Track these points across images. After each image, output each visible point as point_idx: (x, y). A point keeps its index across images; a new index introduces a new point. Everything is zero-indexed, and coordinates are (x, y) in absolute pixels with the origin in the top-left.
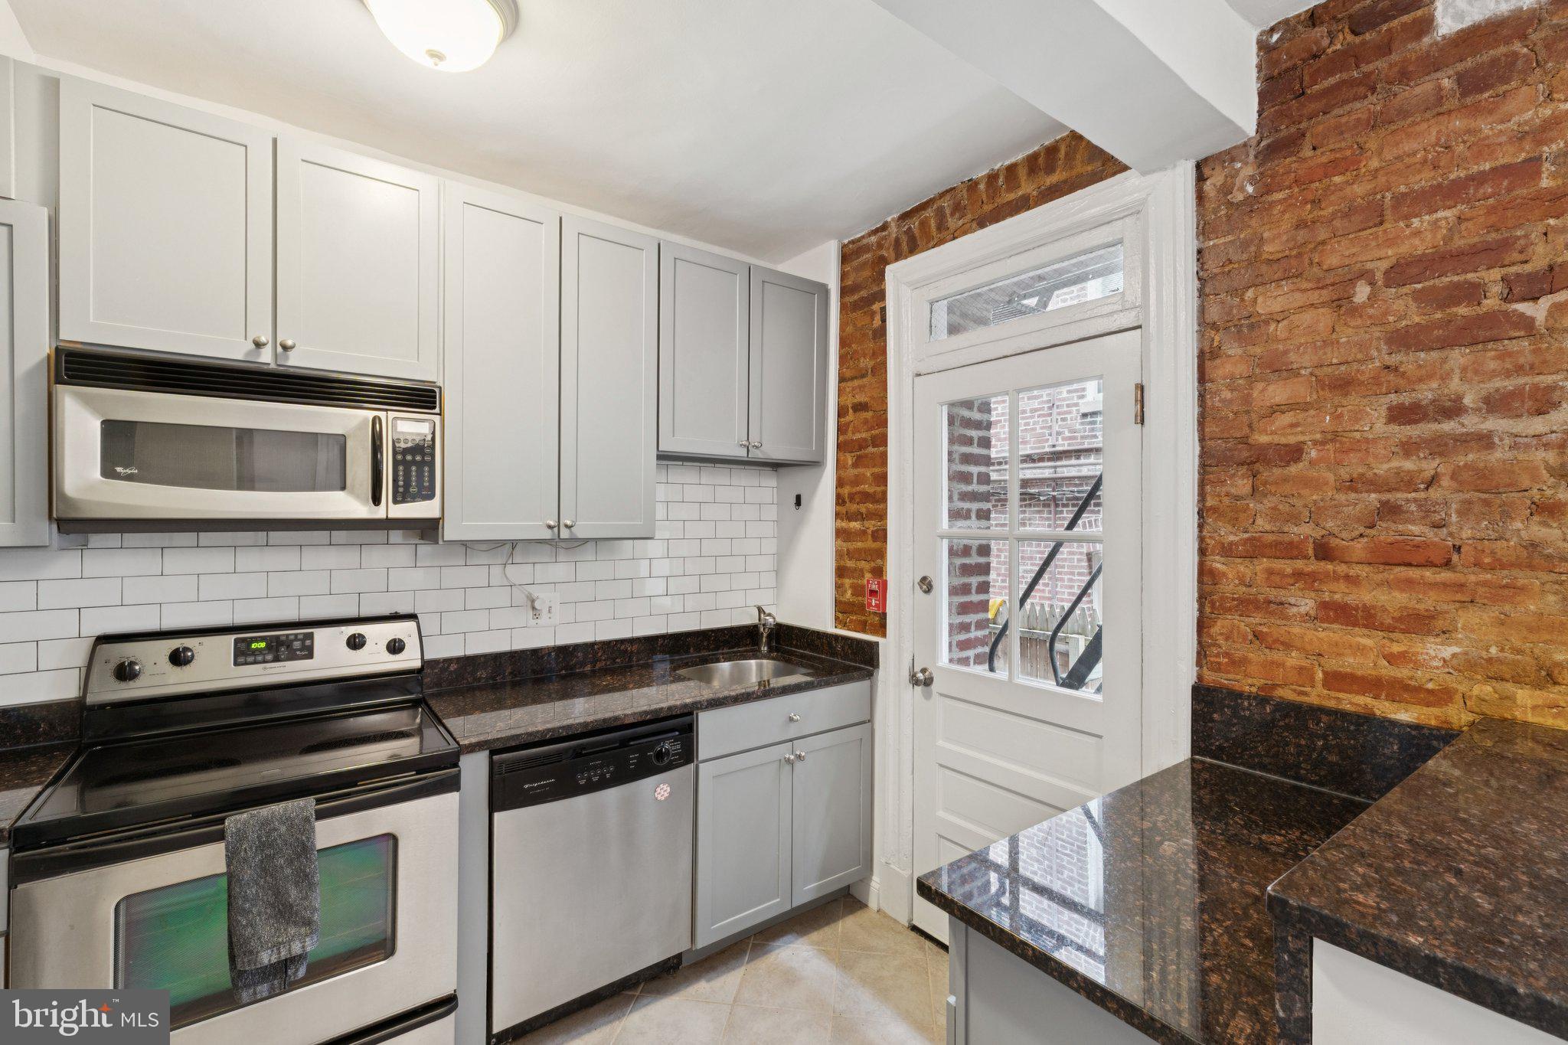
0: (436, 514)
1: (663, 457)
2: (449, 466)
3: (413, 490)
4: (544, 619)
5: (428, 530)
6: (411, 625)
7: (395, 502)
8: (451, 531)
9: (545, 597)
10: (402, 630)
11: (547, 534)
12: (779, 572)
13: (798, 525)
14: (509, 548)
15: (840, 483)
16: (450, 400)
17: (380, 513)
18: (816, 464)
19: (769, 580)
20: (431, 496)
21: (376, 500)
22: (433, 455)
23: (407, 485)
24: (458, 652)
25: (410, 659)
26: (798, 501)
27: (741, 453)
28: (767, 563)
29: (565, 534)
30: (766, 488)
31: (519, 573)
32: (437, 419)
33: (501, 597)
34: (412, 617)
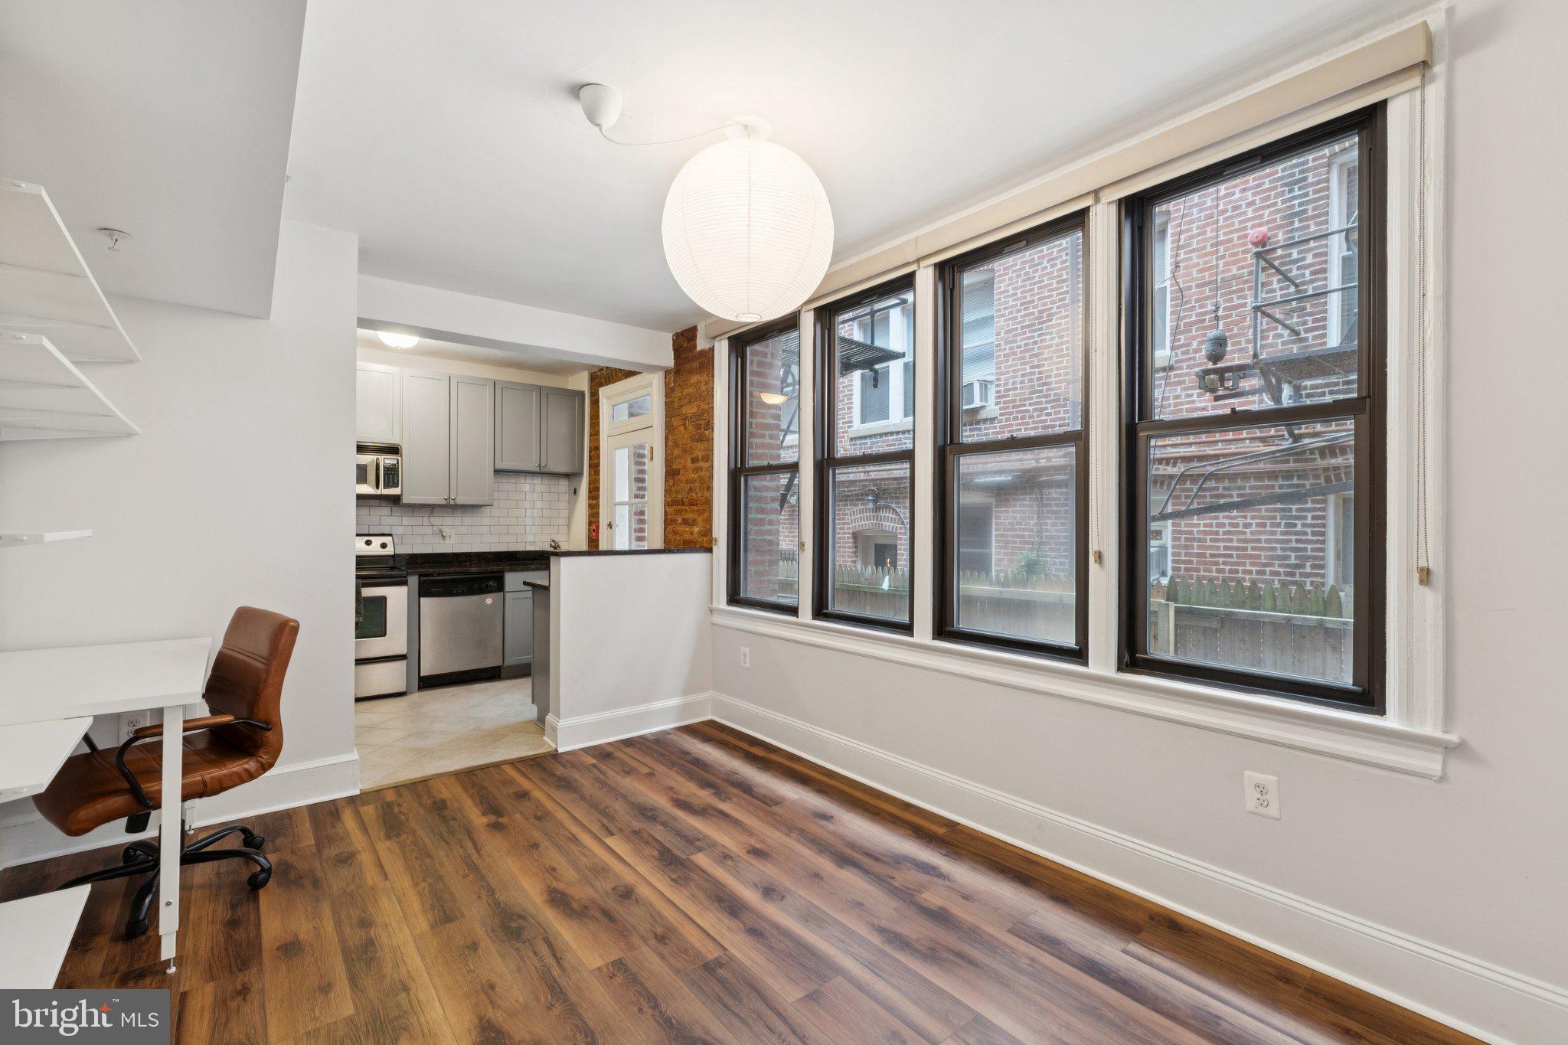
0: (400, 493)
1: (498, 472)
2: (405, 474)
3: (391, 484)
4: (447, 541)
5: (395, 500)
6: (390, 538)
7: (384, 488)
8: (405, 500)
9: (447, 531)
10: (387, 540)
11: (444, 502)
12: (569, 526)
13: (575, 501)
14: (430, 508)
15: (590, 483)
16: (405, 451)
17: (379, 492)
18: (580, 474)
19: (564, 529)
20: (397, 486)
21: (377, 487)
22: (398, 471)
23: (389, 481)
24: (409, 551)
25: (389, 551)
26: (575, 492)
27: (538, 469)
28: (562, 521)
29: (452, 502)
30: (563, 485)
31: (437, 520)
32: (400, 458)
33: (428, 530)
34: (390, 535)
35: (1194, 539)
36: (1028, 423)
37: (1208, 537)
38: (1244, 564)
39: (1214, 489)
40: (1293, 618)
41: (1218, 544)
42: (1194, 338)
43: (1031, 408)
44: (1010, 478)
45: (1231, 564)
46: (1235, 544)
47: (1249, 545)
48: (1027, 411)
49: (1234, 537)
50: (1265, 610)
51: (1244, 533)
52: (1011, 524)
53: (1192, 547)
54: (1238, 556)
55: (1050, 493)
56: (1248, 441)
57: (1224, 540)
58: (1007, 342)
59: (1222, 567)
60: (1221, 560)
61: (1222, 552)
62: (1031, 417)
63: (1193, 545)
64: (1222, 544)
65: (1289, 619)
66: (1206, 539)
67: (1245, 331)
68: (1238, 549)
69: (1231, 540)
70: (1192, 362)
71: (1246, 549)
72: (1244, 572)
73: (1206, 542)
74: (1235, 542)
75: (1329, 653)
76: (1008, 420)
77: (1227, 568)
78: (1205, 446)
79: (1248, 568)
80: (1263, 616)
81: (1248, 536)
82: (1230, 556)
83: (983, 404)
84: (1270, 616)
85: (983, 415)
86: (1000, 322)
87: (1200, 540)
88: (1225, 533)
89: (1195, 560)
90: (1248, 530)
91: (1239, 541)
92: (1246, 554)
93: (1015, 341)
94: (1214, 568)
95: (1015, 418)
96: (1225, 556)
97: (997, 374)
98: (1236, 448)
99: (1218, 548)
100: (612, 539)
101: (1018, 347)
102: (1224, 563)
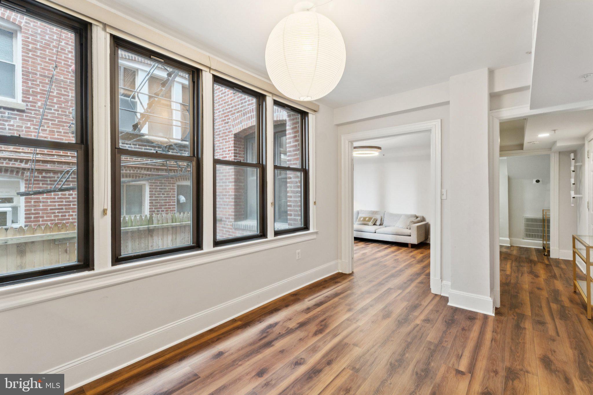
35: (40, 202)
37: (49, 201)
38: (69, 212)
39: (52, 177)
40: (139, 228)
41: (55, 204)
45: (62, 212)
46: (64, 203)
47: (72, 204)
49: (64, 200)
50: (129, 227)
51: (69, 198)
53: (39, 206)
54: (66, 209)
56: (55, 156)
57: (58, 202)
59: (57, 214)
60: (56, 211)
61: (57, 207)
63: (40, 205)
64: (57, 204)
65: (138, 229)
66: (48, 201)
67: (69, 108)
68: (65, 205)
69: (62, 202)
70: (38, 112)
71: (70, 205)
72: (69, 215)
73: (48, 203)
74: (64, 202)
75: (150, 238)
77: (60, 214)
78: (46, 156)
79: (71, 213)
80: (129, 229)
81: (71, 199)
82: (62, 209)
84: (132, 229)
87: (43, 202)
88: (58, 198)
89: (41, 212)
90: (71, 197)
91: (66, 202)
92: (70, 207)
94: (53, 215)
96: (59, 209)
98: (64, 160)
99: (55, 205)
102: (58, 212)
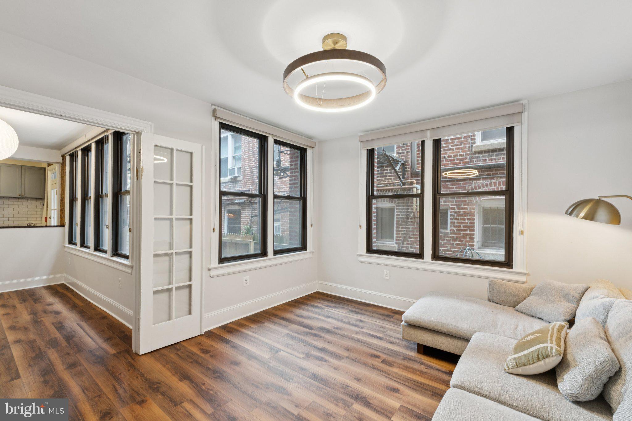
12: (41, 218)
15: (46, 202)
18: (44, 198)
19: (39, 219)
26: (43, 205)
36: (249, 183)
42: (286, 158)
43: (250, 177)
44: (243, 201)
48: (249, 178)
52: (245, 216)
55: (254, 206)
58: (245, 155)
62: (250, 181)
76: (244, 181)
83: (239, 175)
85: (239, 179)
86: (243, 148)
93: (246, 155)
95: (246, 180)
97: (242, 165)
100: (50, 222)
101: (247, 156)
